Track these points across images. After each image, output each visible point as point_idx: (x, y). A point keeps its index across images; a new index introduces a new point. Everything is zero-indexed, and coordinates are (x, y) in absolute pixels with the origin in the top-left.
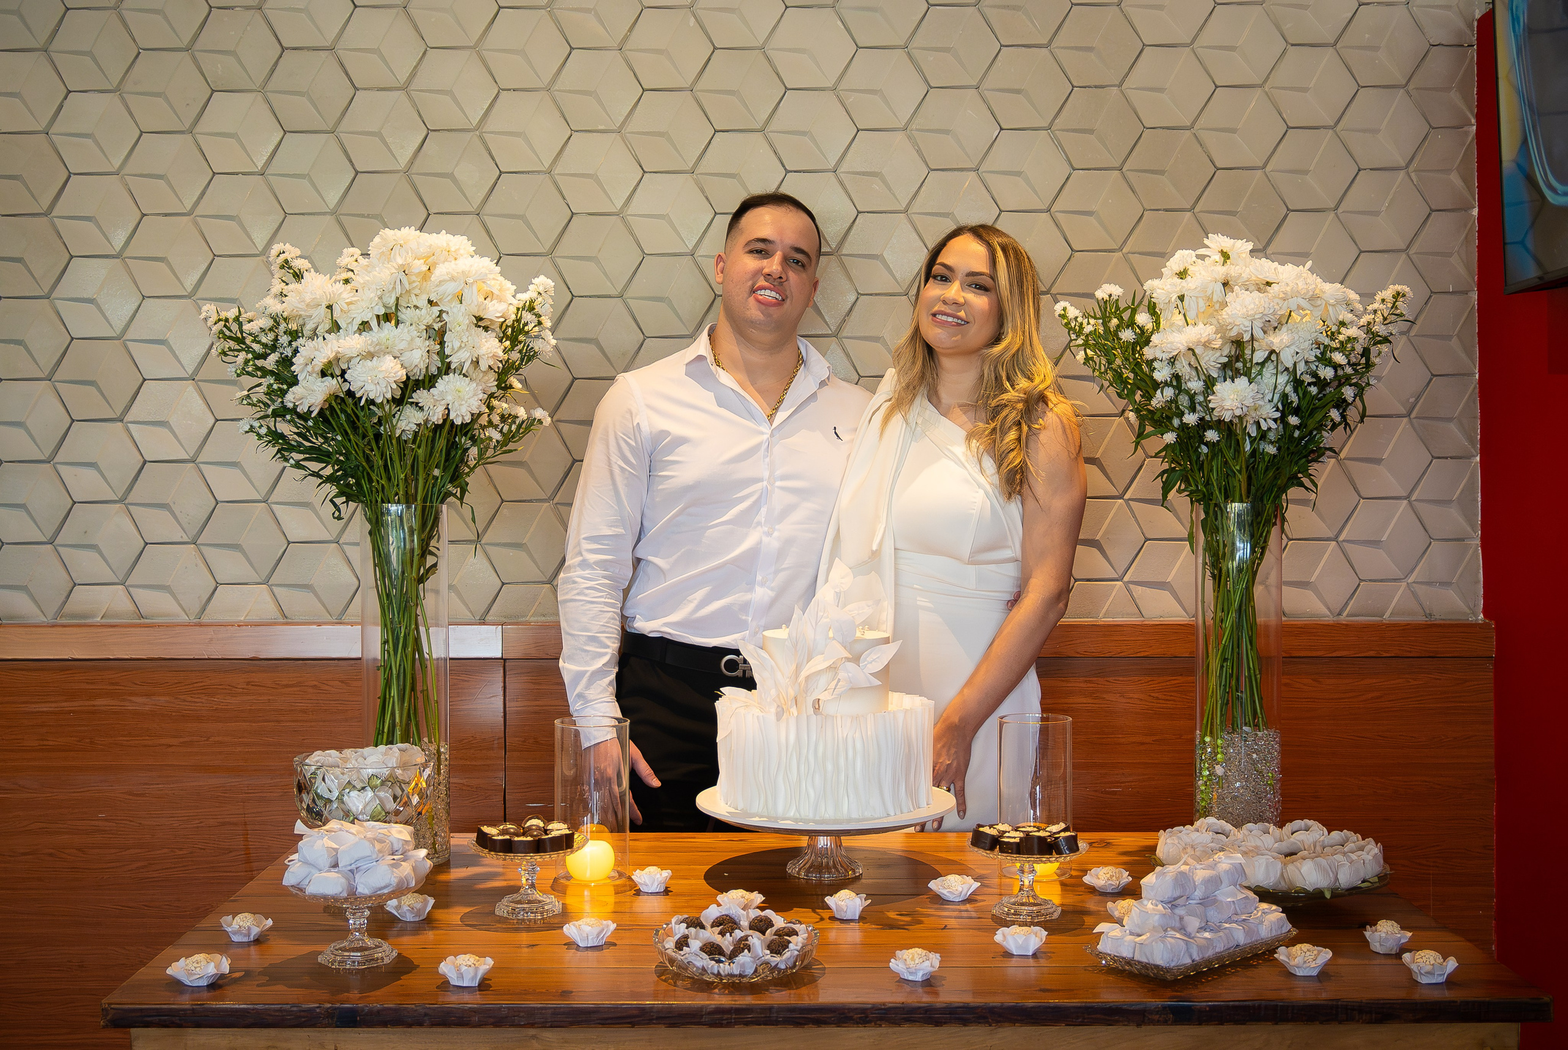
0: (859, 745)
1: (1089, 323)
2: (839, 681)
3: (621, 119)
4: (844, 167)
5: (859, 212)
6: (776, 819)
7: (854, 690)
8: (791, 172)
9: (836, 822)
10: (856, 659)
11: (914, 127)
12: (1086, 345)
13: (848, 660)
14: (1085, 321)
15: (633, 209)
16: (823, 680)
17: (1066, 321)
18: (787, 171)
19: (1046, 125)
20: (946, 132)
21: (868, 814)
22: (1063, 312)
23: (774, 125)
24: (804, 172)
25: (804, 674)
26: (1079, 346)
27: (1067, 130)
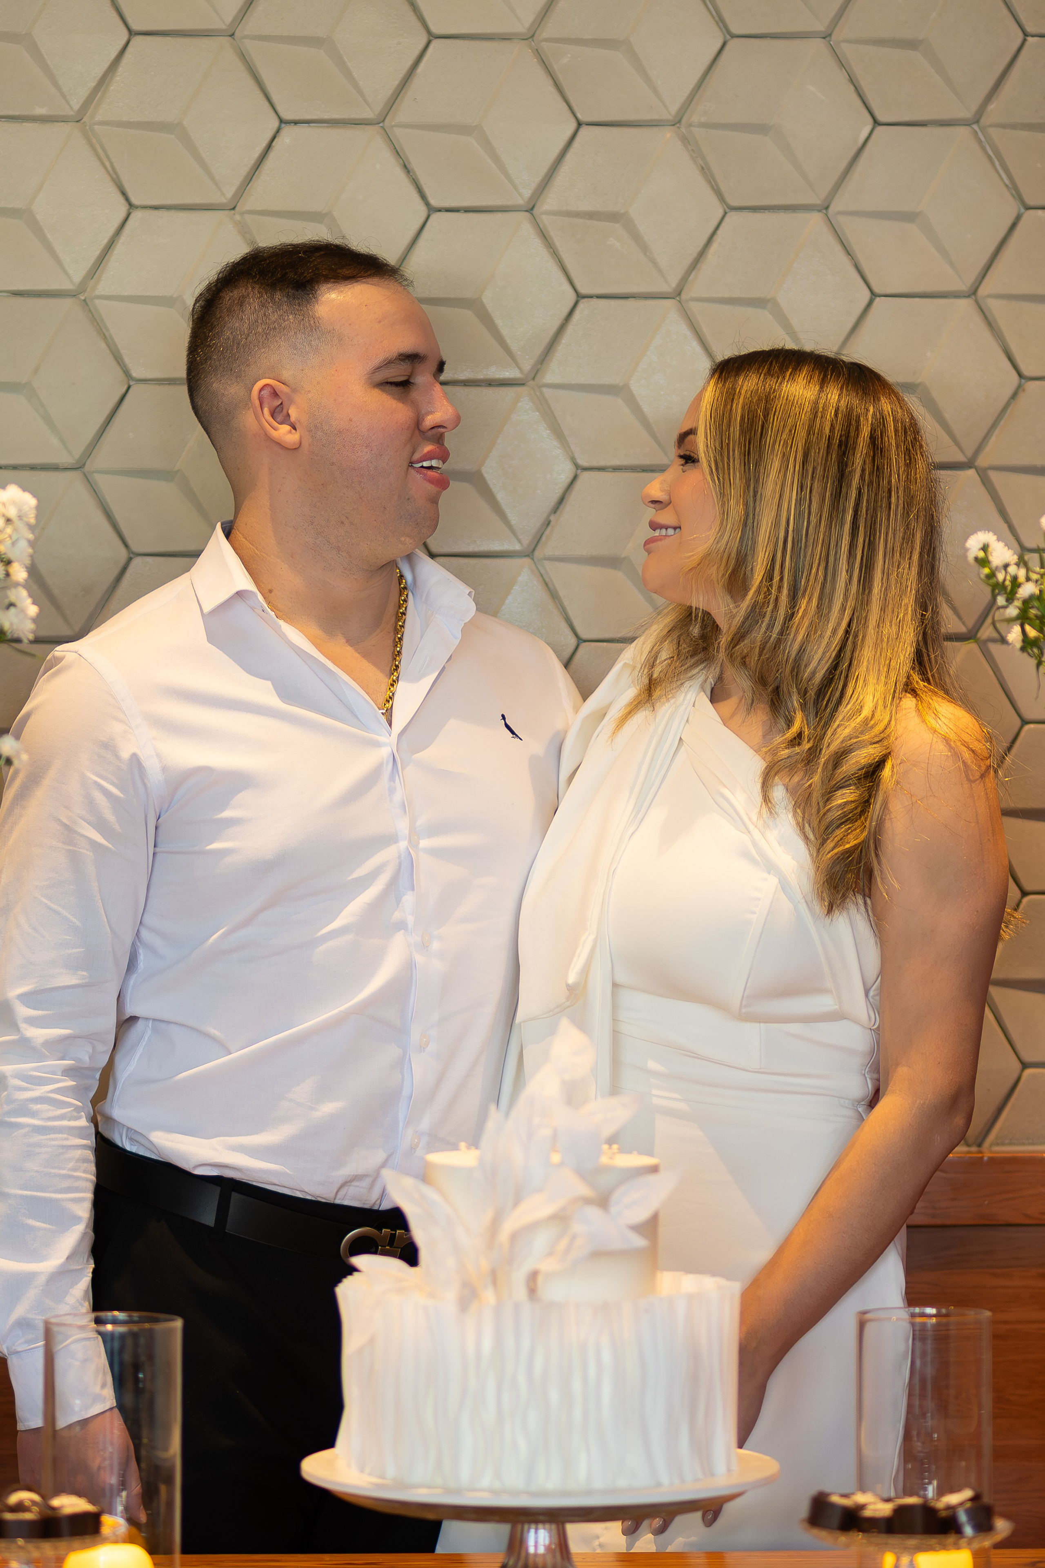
0: (607, 1357)
1: (1028, 579)
2: (574, 1237)
3: (83, 93)
4: (550, 202)
5: (580, 297)
6: (458, 1492)
7: (599, 1255)
8: (439, 210)
9: (565, 1494)
10: (603, 1202)
11: (695, 119)
12: (1023, 618)
13: (587, 1201)
14: (1022, 573)
15: (106, 285)
16: (541, 1241)
17: (986, 571)
18: (432, 210)
19: (966, 114)
20: (761, 129)
21: (622, 1483)
22: (981, 554)
23: (404, 113)
24: (468, 210)
25: (509, 1226)
26: (1010, 621)
27: (1014, 126)
